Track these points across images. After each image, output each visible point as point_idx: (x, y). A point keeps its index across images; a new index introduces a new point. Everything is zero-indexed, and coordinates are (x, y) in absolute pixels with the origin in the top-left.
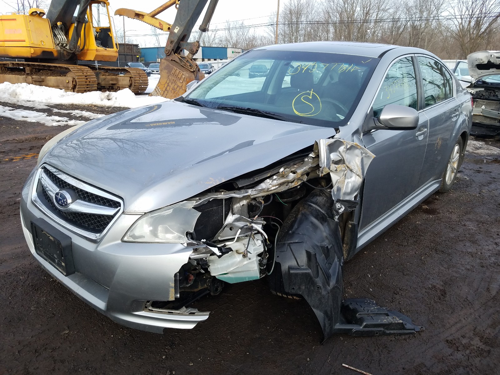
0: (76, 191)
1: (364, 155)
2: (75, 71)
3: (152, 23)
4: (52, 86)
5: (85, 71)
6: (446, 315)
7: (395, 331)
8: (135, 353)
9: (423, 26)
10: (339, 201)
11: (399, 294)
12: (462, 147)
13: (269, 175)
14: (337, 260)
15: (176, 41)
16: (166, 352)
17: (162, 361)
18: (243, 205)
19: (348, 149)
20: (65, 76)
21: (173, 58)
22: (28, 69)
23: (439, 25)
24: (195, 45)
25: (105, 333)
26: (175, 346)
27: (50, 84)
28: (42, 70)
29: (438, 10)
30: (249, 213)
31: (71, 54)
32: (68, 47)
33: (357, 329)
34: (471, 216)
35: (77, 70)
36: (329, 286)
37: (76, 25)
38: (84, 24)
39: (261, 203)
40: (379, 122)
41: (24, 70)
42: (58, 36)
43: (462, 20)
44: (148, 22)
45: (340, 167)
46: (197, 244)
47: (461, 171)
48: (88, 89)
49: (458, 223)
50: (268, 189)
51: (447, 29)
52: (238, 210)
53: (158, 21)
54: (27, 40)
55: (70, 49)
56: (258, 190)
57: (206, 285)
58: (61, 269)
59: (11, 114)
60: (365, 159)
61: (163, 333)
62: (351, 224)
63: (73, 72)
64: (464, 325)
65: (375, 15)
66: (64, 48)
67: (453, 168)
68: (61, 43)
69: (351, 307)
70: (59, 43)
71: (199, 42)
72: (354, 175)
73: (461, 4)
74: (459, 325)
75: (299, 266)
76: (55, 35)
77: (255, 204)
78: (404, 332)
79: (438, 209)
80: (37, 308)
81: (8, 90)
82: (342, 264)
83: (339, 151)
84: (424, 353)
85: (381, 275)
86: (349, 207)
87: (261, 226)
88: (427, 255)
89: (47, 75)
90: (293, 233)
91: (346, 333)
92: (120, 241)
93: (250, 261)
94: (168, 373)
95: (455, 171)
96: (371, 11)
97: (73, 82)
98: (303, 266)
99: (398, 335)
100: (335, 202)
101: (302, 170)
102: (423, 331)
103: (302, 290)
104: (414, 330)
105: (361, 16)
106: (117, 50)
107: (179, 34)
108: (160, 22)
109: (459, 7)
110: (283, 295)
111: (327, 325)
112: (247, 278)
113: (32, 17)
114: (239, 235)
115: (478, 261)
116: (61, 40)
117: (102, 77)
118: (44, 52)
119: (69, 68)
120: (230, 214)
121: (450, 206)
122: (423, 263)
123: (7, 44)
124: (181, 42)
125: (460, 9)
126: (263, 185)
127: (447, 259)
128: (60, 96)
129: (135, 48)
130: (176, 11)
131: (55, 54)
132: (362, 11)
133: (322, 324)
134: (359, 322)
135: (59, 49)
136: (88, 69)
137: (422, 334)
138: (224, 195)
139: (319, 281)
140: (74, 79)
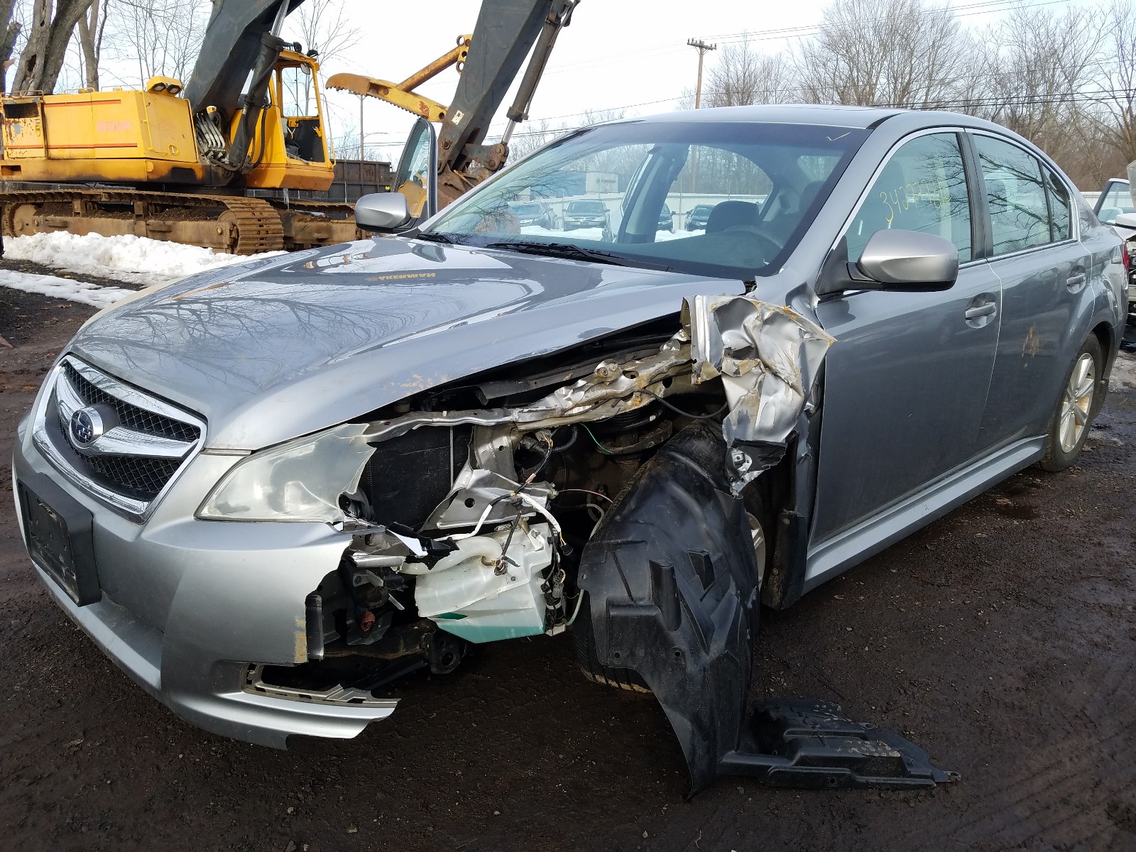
0: (117, 408)
1: (806, 336)
2: (235, 207)
3: (405, 105)
4: (188, 241)
5: (257, 209)
6: (1024, 747)
7: (881, 780)
8: (225, 798)
9: (1037, 117)
10: (738, 444)
11: (906, 694)
12: (1100, 361)
13: (567, 378)
14: (734, 593)
15: (455, 143)
16: (298, 798)
17: (284, 819)
18: (501, 448)
19: (766, 322)
20: (216, 219)
21: (449, 180)
22: (139, 206)
23: (1076, 113)
24: (498, 151)
25: (167, 749)
26: (322, 787)
27: (184, 237)
28: (169, 207)
29: (1071, 82)
30: (517, 469)
31: (233, 173)
32: (226, 160)
33: (781, 768)
34: (1116, 525)
35: (241, 206)
36: (707, 653)
37: (244, 111)
38: (262, 110)
39: (545, 446)
40: (860, 271)
41: (131, 209)
42: (207, 136)
43: (1130, 102)
44: (397, 102)
45: (748, 364)
46: (369, 527)
47: (1106, 427)
48: (264, 247)
49: (1083, 539)
50: (564, 411)
51: (1095, 123)
52: (489, 460)
53: (418, 100)
54: (141, 145)
55: (231, 164)
56: (537, 411)
57: (418, 647)
58: (72, 589)
59: (90, 297)
60: (810, 349)
61: (284, 748)
62: (790, 517)
63: (233, 210)
64: (1068, 774)
65: (922, 93)
66: (217, 162)
67: (1080, 414)
68: (214, 152)
69: (773, 714)
70: (209, 151)
71: (506, 144)
72: (783, 386)
73: (1127, 66)
74: (1053, 775)
75: (632, 599)
76: (200, 135)
77: (531, 448)
78: (906, 782)
79: (1036, 507)
80: (29, 687)
81: (95, 249)
82: (750, 605)
83: (745, 327)
84: (951, 837)
85: (867, 649)
86: (764, 459)
87: (545, 499)
88: (993, 607)
89: (179, 218)
90: (625, 518)
91: (752, 776)
92: (192, 518)
93: (516, 584)
94: (291, 847)
95: (1085, 421)
96: (914, 86)
97: (231, 231)
98: (641, 599)
99: (889, 789)
100: (729, 447)
101: (652, 370)
102: (956, 783)
103: (640, 658)
104: (932, 778)
105: (890, 98)
106: (333, 166)
107: (463, 128)
108: (422, 102)
109: (1123, 73)
110: (610, 682)
111: (700, 752)
112: (513, 630)
113: (155, 96)
114: (487, 519)
115: (1125, 625)
116: (212, 144)
117: (297, 224)
118: (176, 170)
119: (224, 202)
120: (467, 466)
121: (1067, 502)
122: (980, 626)
123: (100, 153)
124: (467, 145)
125: (1126, 78)
126: (550, 402)
127: (1045, 619)
128: (201, 261)
129: (382, 170)
130: (458, 76)
131: (199, 174)
132: (892, 86)
133: (685, 748)
134: (787, 750)
135: (208, 162)
136: (265, 205)
137: (954, 790)
138: (447, 417)
139: (680, 639)
140: (234, 225)
